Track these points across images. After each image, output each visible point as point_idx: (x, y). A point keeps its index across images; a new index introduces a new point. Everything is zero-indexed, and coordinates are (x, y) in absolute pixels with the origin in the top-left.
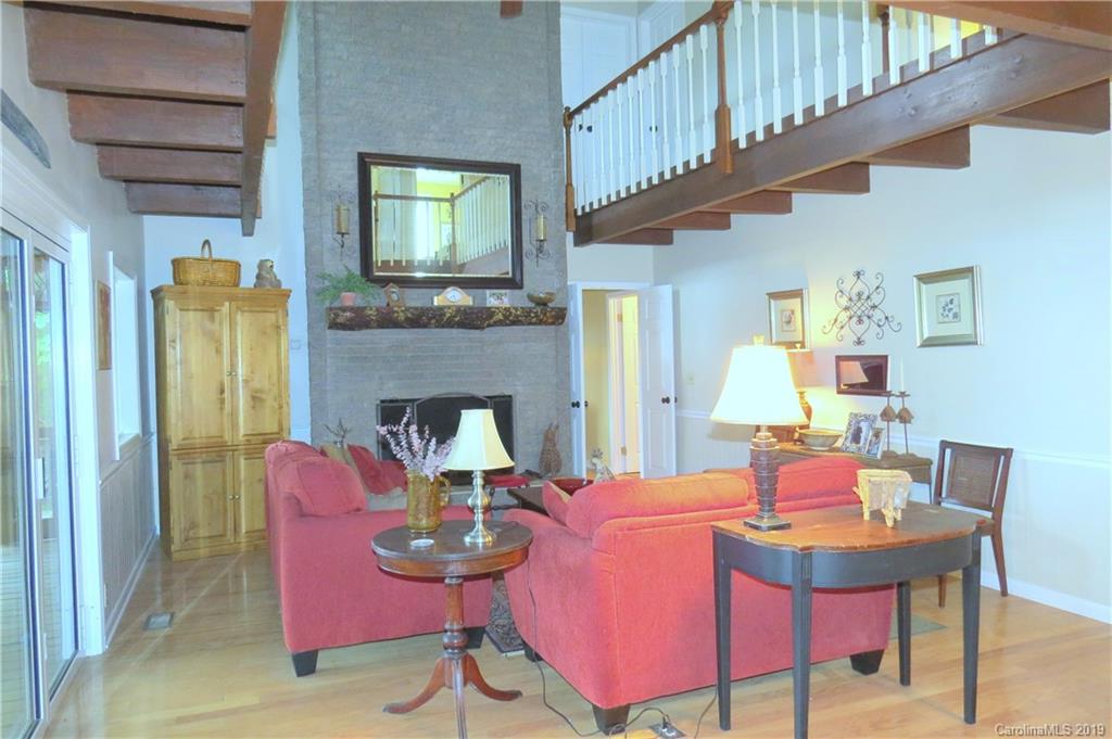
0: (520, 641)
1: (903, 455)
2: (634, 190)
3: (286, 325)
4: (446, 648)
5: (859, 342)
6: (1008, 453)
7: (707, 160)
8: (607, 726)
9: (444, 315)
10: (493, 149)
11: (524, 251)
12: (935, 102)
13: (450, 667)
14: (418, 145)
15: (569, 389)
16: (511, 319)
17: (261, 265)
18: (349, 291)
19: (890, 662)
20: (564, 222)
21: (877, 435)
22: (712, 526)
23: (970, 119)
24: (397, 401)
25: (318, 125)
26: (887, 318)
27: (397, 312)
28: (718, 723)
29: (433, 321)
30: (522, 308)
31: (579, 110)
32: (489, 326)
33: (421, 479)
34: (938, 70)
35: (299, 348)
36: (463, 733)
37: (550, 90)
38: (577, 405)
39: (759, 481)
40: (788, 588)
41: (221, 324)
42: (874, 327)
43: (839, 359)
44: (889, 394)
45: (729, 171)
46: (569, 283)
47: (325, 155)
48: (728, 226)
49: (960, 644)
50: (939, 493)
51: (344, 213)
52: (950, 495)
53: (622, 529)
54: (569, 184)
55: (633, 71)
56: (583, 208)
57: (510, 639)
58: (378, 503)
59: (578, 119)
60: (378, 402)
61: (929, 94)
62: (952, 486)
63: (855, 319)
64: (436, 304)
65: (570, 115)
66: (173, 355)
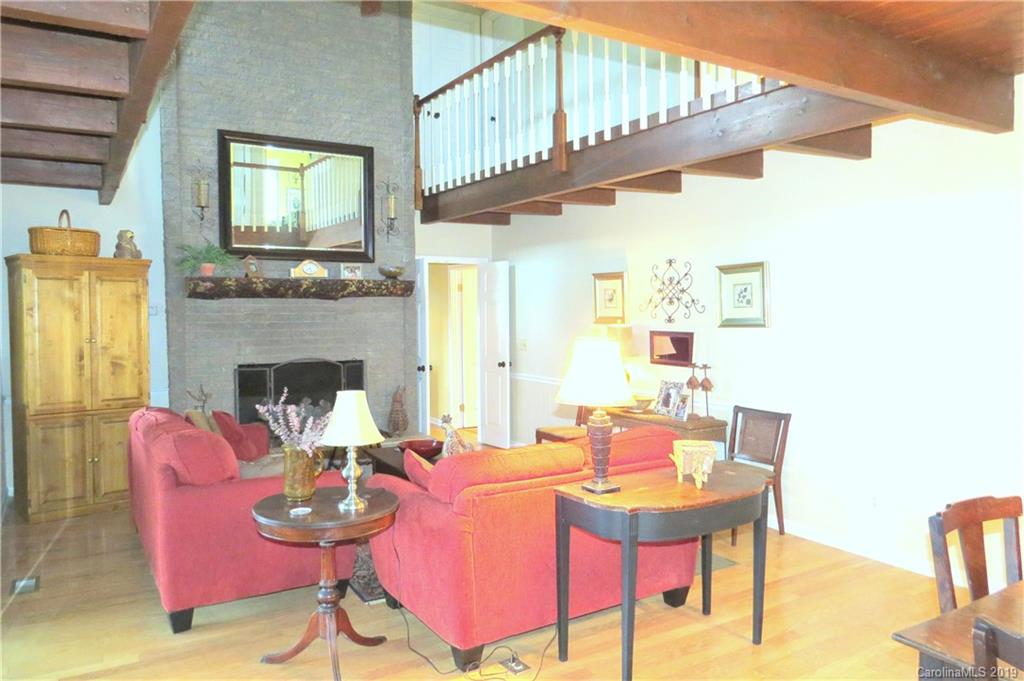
0: (380, 590)
1: (704, 418)
2: (478, 178)
3: (146, 294)
4: (320, 603)
5: (670, 320)
6: (787, 418)
7: (545, 157)
8: (465, 664)
9: (301, 286)
10: (348, 132)
11: (376, 228)
12: (738, 127)
13: (324, 620)
14: (276, 125)
15: (415, 355)
16: (363, 291)
17: (121, 236)
18: (210, 262)
19: (695, 596)
20: (413, 202)
21: (684, 401)
22: (555, 491)
23: (764, 145)
24: (253, 366)
25: (178, 100)
26: (693, 301)
27: (255, 283)
28: (558, 655)
29: (290, 292)
30: (374, 281)
31: (428, 99)
32: (343, 296)
33: (298, 453)
34: (742, 101)
35: (156, 315)
36: (337, 676)
37: (402, 81)
38: (422, 369)
39: (595, 453)
40: (619, 543)
41: (80, 292)
42: (682, 307)
43: (653, 334)
44: (694, 366)
45: (564, 169)
46: (417, 257)
47: (185, 131)
48: (560, 213)
49: (750, 577)
50: (732, 449)
51: (204, 187)
52: (742, 450)
53: (478, 495)
54: (417, 167)
55: (479, 70)
56: (430, 189)
57: (371, 589)
58: (251, 471)
59: (426, 107)
60: (236, 367)
61: (734, 120)
62: (742, 443)
63: (667, 300)
64: (293, 275)
65: (420, 103)
66: (30, 324)
